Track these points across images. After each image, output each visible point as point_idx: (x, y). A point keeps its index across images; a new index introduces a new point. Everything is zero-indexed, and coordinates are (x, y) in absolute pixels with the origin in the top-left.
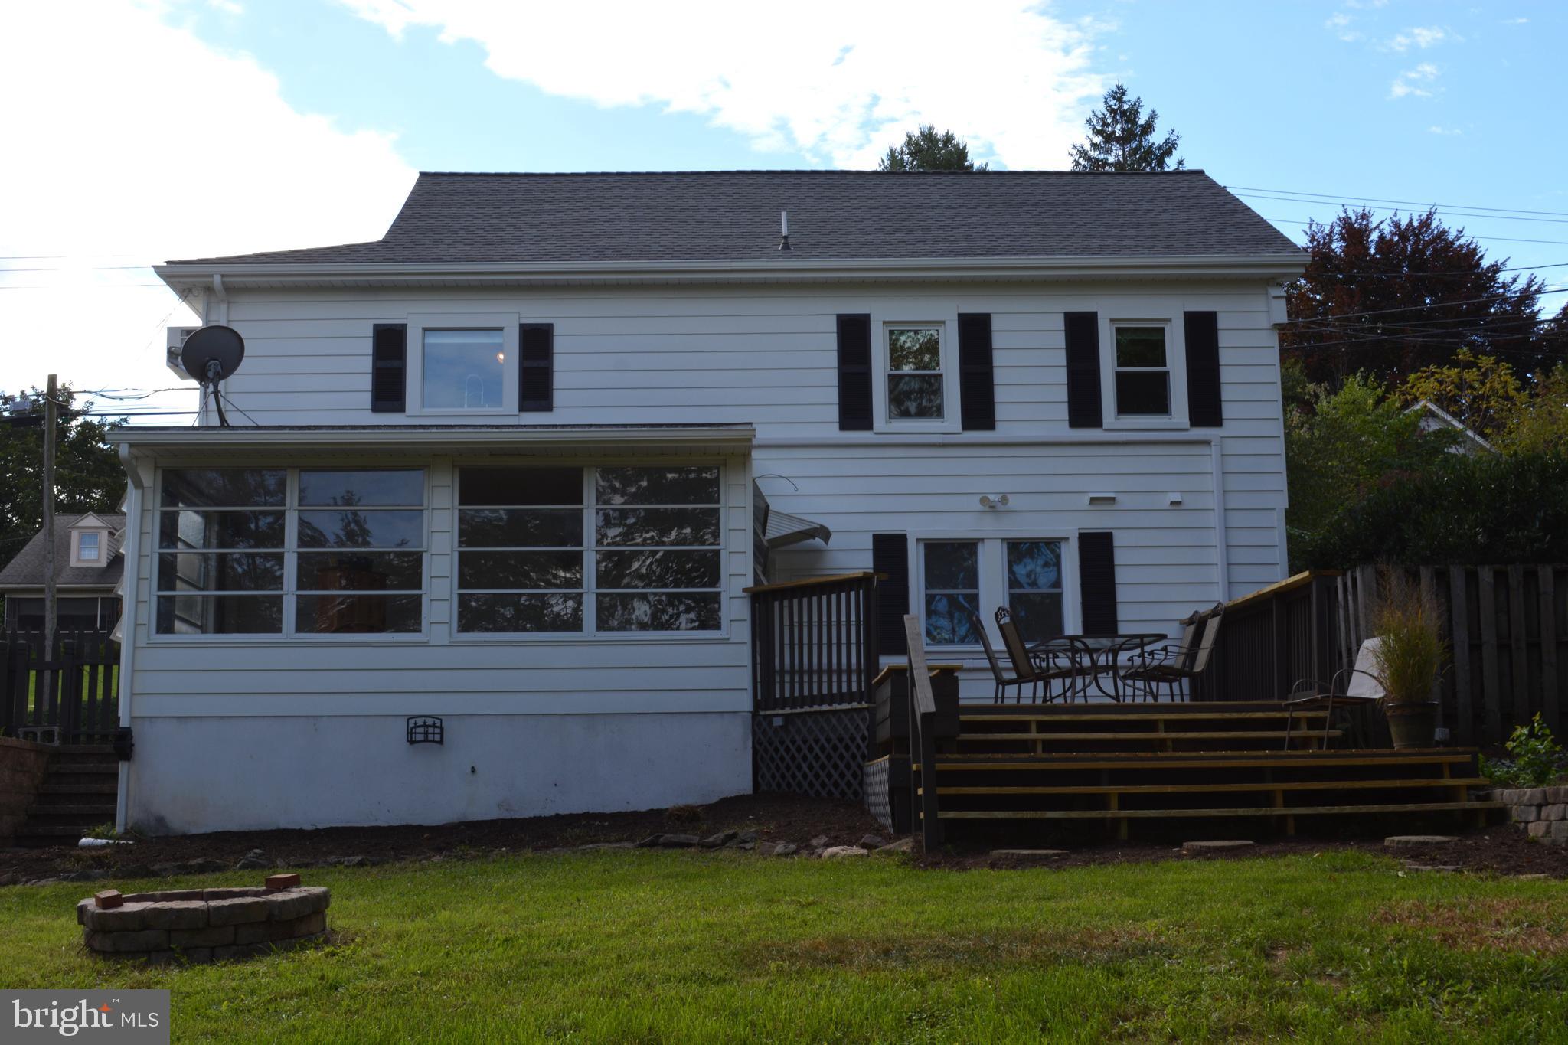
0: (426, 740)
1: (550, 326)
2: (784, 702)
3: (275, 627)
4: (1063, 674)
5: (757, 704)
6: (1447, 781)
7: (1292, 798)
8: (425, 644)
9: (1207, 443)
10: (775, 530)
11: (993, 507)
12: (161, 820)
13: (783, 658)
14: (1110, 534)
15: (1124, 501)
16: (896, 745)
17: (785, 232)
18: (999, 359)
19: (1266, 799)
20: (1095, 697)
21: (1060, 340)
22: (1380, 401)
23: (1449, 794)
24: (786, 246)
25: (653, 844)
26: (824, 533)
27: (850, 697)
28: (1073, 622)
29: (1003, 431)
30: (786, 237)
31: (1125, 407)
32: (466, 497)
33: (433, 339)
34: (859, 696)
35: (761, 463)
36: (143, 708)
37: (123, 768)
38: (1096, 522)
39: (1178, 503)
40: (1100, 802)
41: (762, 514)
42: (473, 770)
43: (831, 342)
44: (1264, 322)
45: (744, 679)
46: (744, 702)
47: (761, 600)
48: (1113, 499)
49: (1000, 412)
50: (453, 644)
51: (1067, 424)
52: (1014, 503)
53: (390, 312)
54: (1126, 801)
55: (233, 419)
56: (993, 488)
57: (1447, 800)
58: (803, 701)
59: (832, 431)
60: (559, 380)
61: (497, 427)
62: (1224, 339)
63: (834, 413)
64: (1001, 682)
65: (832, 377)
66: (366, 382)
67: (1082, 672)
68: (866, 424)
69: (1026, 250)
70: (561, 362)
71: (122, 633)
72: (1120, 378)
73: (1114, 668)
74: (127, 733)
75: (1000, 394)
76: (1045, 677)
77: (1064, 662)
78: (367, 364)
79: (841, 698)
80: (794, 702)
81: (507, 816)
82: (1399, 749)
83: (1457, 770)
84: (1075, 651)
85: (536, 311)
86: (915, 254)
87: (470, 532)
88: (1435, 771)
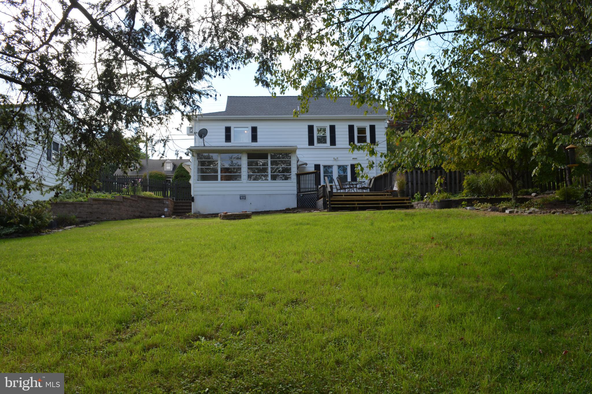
0: (243, 199)
1: (256, 127)
2: (302, 192)
3: (217, 180)
4: (348, 188)
5: (298, 193)
6: (405, 201)
7: (382, 204)
10: (299, 163)
11: (335, 160)
12: (199, 212)
13: (302, 186)
14: (356, 164)
15: (358, 159)
16: (324, 196)
18: (336, 133)
19: (379, 204)
20: (353, 191)
21: (347, 130)
22: (413, 136)
23: (405, 203)
26: (306, 164)
27: (314, 191)
28: (349, 179)
29: (337, 146)
31: (359, 141)
32: (249, 158)
33: (236, 129)
34: (316, 191)
35: (298, 152)
36: (196, 193)
37: (192, 203)
38: (353, 162)
39: (368, 159)
40: (354, 204)
41: (298, 161)
42: (251, 203)
43: (307, 130)
44: (383, 127)
45: (295, 188)
46: (296, 192)
47: (298, 176)
49: (337, 143)
50: (248, 182)
51: (348, 145)
52: (339, 159)
53: (228, 124)
54: (358, 204)
55: (206, 144)
56: (335, 156)
58: (306, 192)
59: (307, 146)
60: (258, 137)
62: (376, 130)
63: (307, 143)
64: (337, 190)
65: (307, 136)
66: (224, 137)
67: (351, 188)
68: (313, 145)
69: (341, 114)
70: (259, 133)
71: (191, 181)
72: (358, 137)
73: (356, 187)
74: (193, 198)
75: (337, 140)
76: (345, 189)
77: (348, 187)
78: (224, 134)
79: (312, 191)
80: (304, 192)
81: (256, 211)
82: (399, 197)
83: (407, 200)
84: (350, 184)
85: (254, 124)
86: (322, 114)
87: (249, 164)
88: (404, 200)
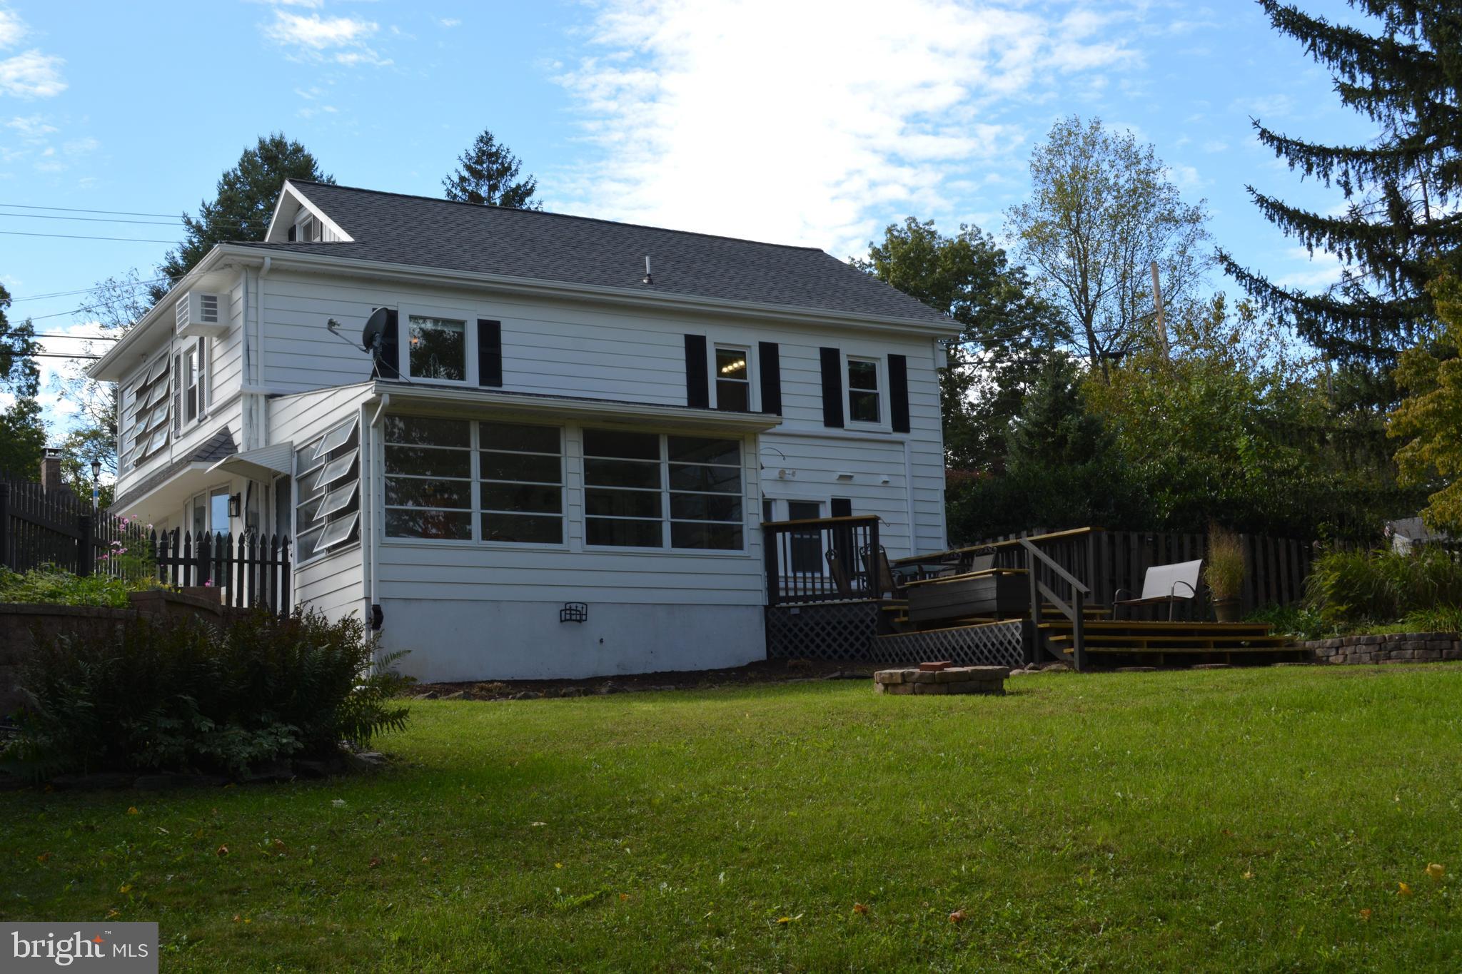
0: (571, 620)
1: (498, 323)
3: (467, 535)
8: (567, 552)
9: (902, 443)
14: (849, 501)
15: (857, 479)
17: (648, 271)
18: (783, 375)
21: (819, 366)
24: (650, 282)
25: (842, 677)
29: (786, 426)
30: (649, 275)
31: (855, 416)
32: (588, 449)
34: (869, 594)
36: (386, 591)
38: (841, 493)
39: (886, 482)
42: (601, 641)
45: (760, 584)
48: (851, 477)
49: (785, 413)
50: (586, 553)
51: (822, 424)
53: (386, 301)
57: (1277, 646)
60: (506, 364)
61: (544, 396)
62: (910, 375)
65: (682, 380)
69: (797, 301)
70: (506, 351)
72: (853, 395)
74: (379, 610)
75: (784, 400)
81: (623, 673)
85: (488, 312)
86: (737, 297)
87: (592, 474)
